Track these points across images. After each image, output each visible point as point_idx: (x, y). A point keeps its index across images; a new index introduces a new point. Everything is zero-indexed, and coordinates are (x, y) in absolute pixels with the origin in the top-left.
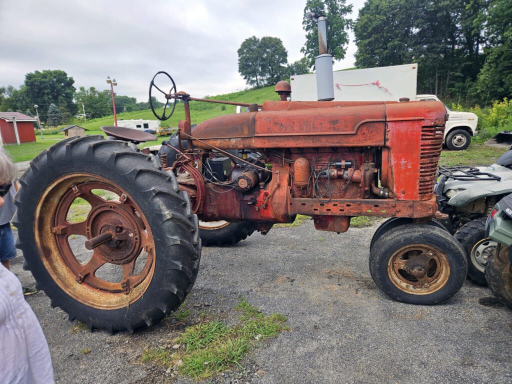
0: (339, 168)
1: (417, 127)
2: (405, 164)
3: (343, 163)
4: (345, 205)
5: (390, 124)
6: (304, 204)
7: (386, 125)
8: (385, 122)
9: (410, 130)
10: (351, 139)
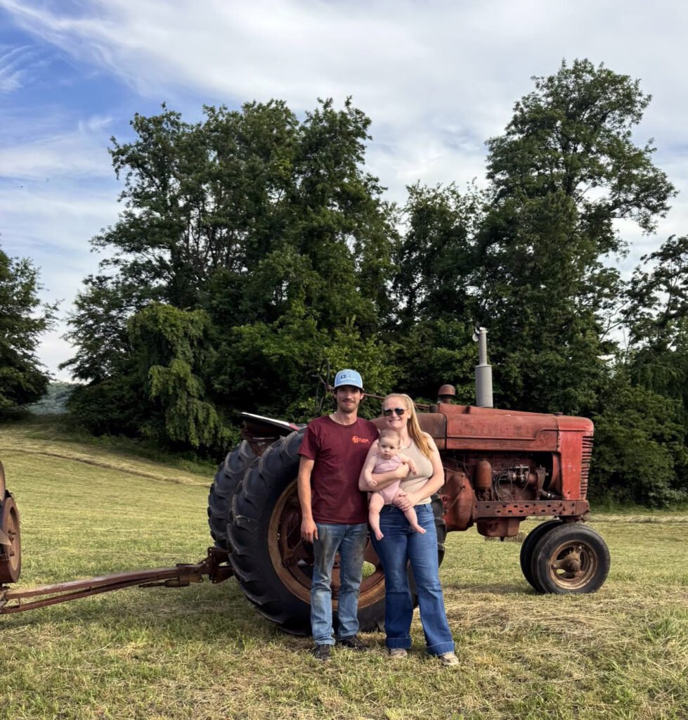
0: (518, 472)
1: (579, 436)
2: (571, 468)
3: (522, 467)
4: (524, 506)
5: (561, 433)
6: (488, 507)
7: (558, 434)
8: (558, 431)
9: (575, 438)
10: (532, 444)
